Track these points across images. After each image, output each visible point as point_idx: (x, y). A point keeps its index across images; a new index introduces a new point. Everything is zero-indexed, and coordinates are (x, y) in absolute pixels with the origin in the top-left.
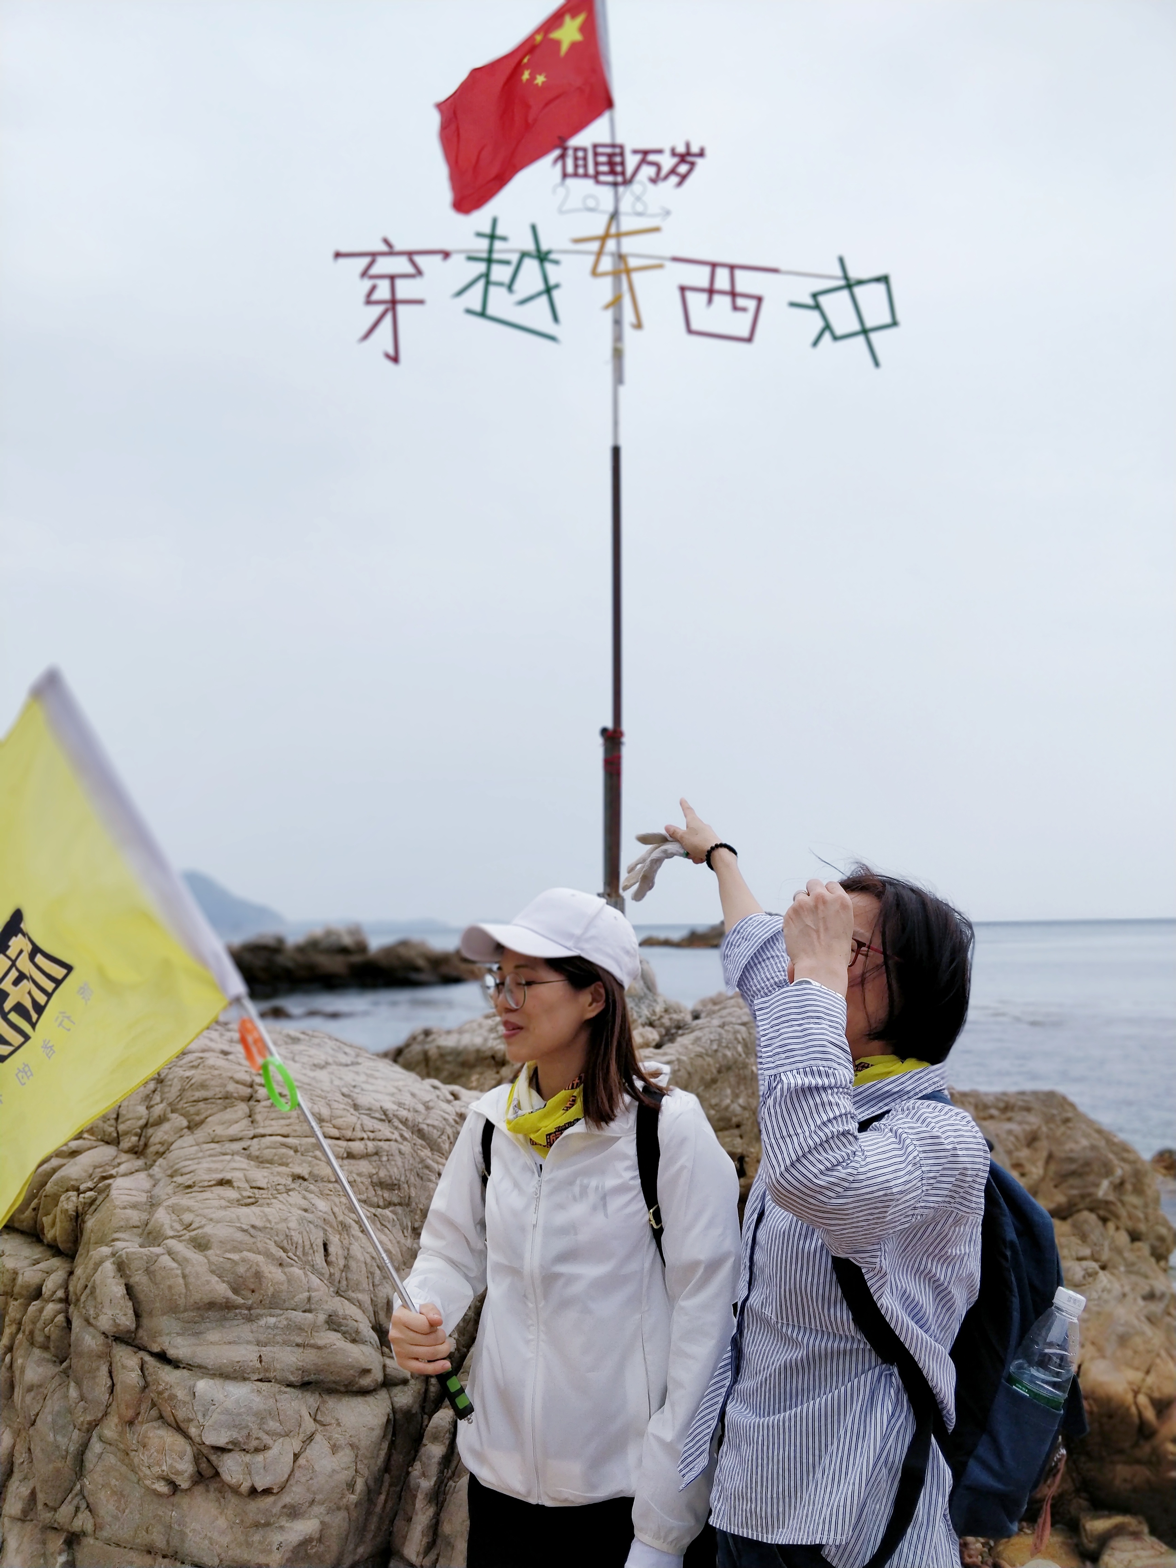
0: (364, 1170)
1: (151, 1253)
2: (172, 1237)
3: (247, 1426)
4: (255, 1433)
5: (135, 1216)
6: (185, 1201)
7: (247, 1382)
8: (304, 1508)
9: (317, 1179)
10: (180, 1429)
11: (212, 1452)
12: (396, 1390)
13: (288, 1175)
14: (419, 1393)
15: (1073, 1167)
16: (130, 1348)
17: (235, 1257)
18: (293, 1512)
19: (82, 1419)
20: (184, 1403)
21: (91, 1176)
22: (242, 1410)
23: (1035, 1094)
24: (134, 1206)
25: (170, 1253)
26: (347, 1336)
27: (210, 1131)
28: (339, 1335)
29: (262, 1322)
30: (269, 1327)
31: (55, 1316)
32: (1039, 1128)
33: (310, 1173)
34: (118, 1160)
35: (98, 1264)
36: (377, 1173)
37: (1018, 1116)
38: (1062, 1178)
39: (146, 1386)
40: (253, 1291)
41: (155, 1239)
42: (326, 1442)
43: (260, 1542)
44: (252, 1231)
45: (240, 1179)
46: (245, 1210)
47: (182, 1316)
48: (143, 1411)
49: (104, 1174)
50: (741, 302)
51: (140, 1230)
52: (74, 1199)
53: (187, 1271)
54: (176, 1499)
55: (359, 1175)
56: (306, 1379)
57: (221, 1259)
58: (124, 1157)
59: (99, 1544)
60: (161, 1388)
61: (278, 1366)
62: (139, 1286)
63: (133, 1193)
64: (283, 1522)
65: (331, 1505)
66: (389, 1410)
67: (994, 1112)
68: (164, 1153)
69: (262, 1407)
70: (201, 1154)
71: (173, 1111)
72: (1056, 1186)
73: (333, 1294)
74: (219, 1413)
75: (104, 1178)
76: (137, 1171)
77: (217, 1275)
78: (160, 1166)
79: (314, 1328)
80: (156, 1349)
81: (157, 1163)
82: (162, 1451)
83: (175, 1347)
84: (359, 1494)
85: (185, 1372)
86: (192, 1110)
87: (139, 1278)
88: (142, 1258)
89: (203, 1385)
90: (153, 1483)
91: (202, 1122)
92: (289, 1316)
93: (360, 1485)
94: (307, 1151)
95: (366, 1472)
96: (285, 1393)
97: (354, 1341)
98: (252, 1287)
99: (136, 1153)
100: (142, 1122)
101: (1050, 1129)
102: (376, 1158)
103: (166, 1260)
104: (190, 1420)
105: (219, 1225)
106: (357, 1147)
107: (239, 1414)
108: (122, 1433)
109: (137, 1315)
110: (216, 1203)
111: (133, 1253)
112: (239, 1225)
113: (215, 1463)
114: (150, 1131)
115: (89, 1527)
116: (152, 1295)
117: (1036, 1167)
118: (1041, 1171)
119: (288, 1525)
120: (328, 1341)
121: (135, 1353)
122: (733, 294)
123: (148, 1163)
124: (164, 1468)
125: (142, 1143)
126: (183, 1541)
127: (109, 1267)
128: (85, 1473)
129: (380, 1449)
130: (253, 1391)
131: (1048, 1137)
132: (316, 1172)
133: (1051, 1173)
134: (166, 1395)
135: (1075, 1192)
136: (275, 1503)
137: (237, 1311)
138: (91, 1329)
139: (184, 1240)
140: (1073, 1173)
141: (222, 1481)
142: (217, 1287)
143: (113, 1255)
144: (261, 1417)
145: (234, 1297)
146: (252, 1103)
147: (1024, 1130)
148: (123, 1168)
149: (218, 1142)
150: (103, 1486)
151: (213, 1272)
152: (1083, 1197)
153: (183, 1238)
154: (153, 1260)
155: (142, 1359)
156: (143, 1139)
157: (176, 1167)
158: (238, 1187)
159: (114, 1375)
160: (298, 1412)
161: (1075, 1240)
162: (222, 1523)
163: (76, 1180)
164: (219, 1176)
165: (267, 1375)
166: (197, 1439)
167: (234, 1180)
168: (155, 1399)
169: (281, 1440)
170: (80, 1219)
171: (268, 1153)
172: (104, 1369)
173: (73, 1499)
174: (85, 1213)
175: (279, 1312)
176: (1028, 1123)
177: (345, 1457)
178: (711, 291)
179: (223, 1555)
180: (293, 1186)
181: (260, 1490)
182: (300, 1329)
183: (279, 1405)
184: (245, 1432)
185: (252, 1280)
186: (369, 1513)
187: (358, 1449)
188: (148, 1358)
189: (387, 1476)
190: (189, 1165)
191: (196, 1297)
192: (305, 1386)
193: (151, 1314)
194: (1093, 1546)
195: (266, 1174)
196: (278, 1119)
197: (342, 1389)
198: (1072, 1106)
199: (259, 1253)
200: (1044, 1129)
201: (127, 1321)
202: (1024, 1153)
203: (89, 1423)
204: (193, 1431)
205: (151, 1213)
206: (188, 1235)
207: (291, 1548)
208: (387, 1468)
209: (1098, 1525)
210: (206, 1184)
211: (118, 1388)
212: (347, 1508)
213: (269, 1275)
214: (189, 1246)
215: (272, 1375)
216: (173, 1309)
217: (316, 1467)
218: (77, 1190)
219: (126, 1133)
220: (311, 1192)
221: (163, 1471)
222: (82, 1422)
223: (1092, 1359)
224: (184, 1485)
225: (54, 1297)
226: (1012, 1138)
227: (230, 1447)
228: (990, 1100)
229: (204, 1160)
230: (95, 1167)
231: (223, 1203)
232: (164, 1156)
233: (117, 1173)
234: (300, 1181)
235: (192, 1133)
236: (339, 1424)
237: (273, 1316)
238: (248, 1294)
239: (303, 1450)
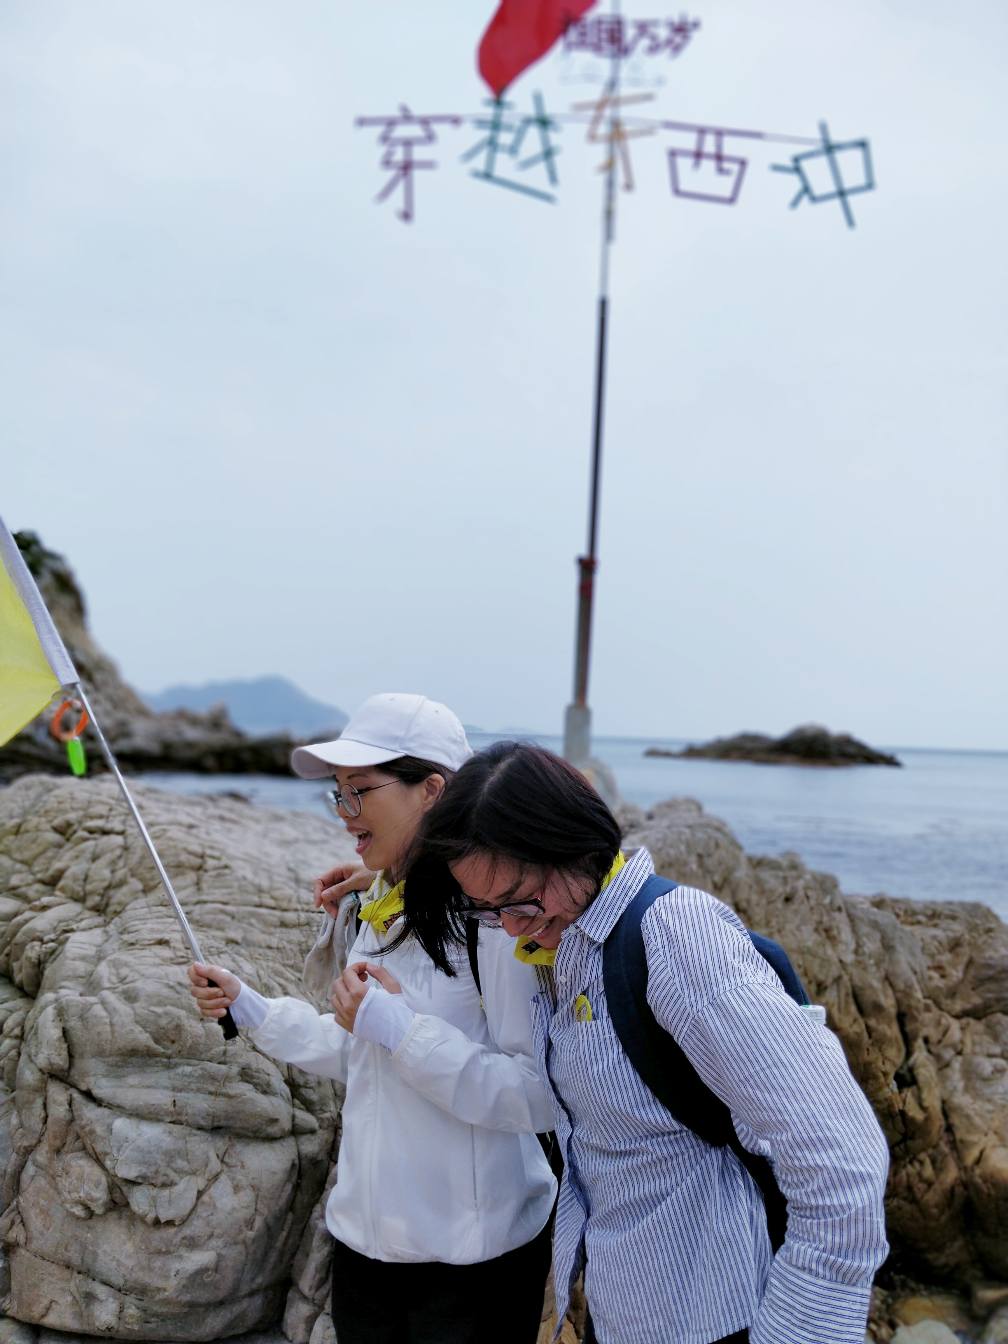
0: (294, 938)
1: (87, 1001)
2: (108, 989)
3: (156, 1164)
4: (163, 1169)
5: (82, 967)
6: (125, 956)
7: (161, 1124)
8: (203, 1240)
9: (248, 943)
10: (98, 1160)
11: (124, 1183)
12: (303, 1139)
13: (222, 939)
14: (326, 1142)
15: (991, 973)
16: (63, 1085)
17: (159, 1010)
18: (192, 1244)
19: (19, 1144)
20: (103, 1138)
21: (55, 928)
22: (152, 1148)
23: (962, 904)
24: (83, 958)
25: (103, 1003)
26: (258, 1087)
27: (160, 895)
28: (251, 1087)
29: (180, 1070)
30: (185, 1075)
31: (10, 1051)
32: (962, 935)
33: (244, 939)
34: (81, 917)
35: (43, 1008)
36: (306, 942)
37: (944, 923)
38: (979, 983)
39: (72, 1121)
40: (173, 1042)
41: (94, 989)
42: (229, 1182)
43: (160, 1268)
44: (178, 988)
45: (176, 941)
46: (176, 968)
47: (107, 1060)
48: (68, 1142)
49: (66, 928)
50: (726, 165)
51: (84, 981)
52: (37, 948)
53: (114, 1021)
54: (91, 1223)
55: (289, 942)
56: (216, 1124)
57: (146, 1012)
58: (87, 914)
59: (28, 1254)
60: (83, 1122)
61: (190, 1111)
62: (74, 1030)
63: (85, 946)
64: (182, 1251)
65: (229, 1239)
66: (294, 1156)
67: (922, 918)
68: (120, 912)
69: (171, 1147)
70: (149, 916)
71: (133, 876)
72: (973, 989)
73: (248, 1049)
74: (131, 1150)
75: (66, 931)
76: (96, 927)
77: (141, 1025)
78: (115, 924)
79: (227, 1078)
80: (84, 1087)
81: (113, 921)
82: (81, 1178)
83: (98, 1087)
84: (257, 1231)
85: (106, 1111)
86: (148, 876)
87: (74, 1023)
88: (78, 1006)
89: (121, 1124)
90: (72, 1207)
91: (155, 887)
92: (205, 1066)
93: (258, 1223)
94: (244, 918)
95: (266, 1212)
96: (195, 1135)
97: (264, 1092)
98: (172, 1038)
99: (98, 911)
100: (105, 884)
101: (973, 937)
102: (307, 928)
103: (98, 1010)
104: (106, 1154)
105: (150, 980)
106: (290, 917)
107: (150, 1152)
108: (50, 1160)
109: (71, 1056)
110: (150, 960)
111: (72, 1001)
112: (166, 981)
113: (125, 1194)
114: (112, 892)
115: (22, 1239)
116: (83, 1039)
117: (957, 970)
118: (960, 975)
119: (187, 1255)
120: (239, 1092)
121: (67, 1089)
122: (719, 158)
123: (107, 920)
124: (82, 1194)
125: (104, 902)
126: (95, 1260)
127: (50, 1011)
128: (20, 1191)
129: (282, 1191)
130: (164, 1132)
131: (969, 944)
132: (249, 937)
133: (970, 977)
134: (87, 1129)
135: (990, 995)
136: (176, 1234)
137: (158, 1059)
138: (32, 1065)
139: (117, 992)
140: (990, 979)
141: (131, 1210)
142: (140, 1036)
143: (56, 1000)
144: (170, 1156)
145: (156, 1046)
146: (201, 872)
147: (948, 937)
148: (83, 924)
149: (165, 906)
150: (33, 1204)
151: (137, 1022)
152: (998, 1000)
153: (117, 990)
154: (87, 1008)
155: (71, 1095)
156: (105, 899)
157: (127, 925)
158: (174, 948)
159: (48, 1106)
160: (206, 1154)
161: (987, 1039)
162: (129, 1247)
163: (41, 932)
164: (158, 936)
165: (179, 1118)
166: (111, 1171)
167: (172, 940)
168: (79, 1132)
169: (187, 1178)
170: (41, 966)
171: (208, 918)
172: (39, 1102)
173: (9, 1213)
174: (45, 962)
175: (196, 1062)
176: (952, 931)
177: (247, 1196)
178: (698, 155)
179: (128, 1277)
180: (225, 949)
181: (163, 1221)
182: (213, 1078)
183: (188, 1146)
184: (153, 1169)
185: (173, 1032)
186: (268, 1249)
187: (259, 1190)
188: (76, 1095)
189: (290, 1216)
190: (136, 925)
191: (121, 1043)
192: (216, 1130)
193: (82, 1055)
194: (981, 1312)
195: (201, 937)
196: (221, 887)
197: (251, 1134)
198: (996, 918)
199: (183, 1008)
200: (967, 937)
201: (60, 1060)
202: (946, 958)
203: (25, 1148)
204: (108, 1163)
205: (96, 965)
206: (122, 987)
207: (187, 1275)
208: (291, 1206)
209: (989, 1294)
210: (146, 942)
211: (49, 1119)
212: (244, 1242)
213: (189, 1029)
214: (121, 998)
215: (183, 1118)
216: (100, 1054)
217: (218, 1205)
218: (41, 940)
219: (92, 893)
220: (241, 955)
221: (80, 1197)
222: (20, 1147)
223: (994, 1147)
224: (99, 1211)
225: (12, 1034)
226: (936, 943)
227: (140, 1180)
228: (918, 907)
229: (150, 921)
230: (60, 921)
231: (157, 961)
232: (120, 915)
233: (78, 927)
234: (234, 945)
235: (146, 896)
236: (243, 1167)
237: (190, 1065)
238: (168, 1044)
239: (207, 1187)
